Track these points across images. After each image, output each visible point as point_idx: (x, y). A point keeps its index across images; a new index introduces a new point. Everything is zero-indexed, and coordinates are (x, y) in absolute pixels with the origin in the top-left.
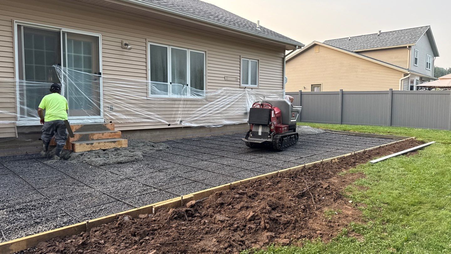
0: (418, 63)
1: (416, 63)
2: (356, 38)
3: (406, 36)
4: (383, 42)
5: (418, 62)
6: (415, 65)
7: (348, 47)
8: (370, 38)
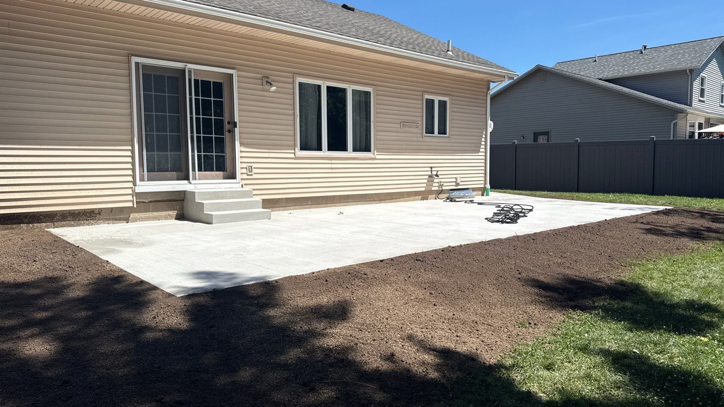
0: (705, 96)
1: (702, 96)
2: (606, 57)
3: (687, 53)
4: (649, 63)
5: (705, 94)
6: (701, 99)
7: (593, 72)
8: (628, 57)
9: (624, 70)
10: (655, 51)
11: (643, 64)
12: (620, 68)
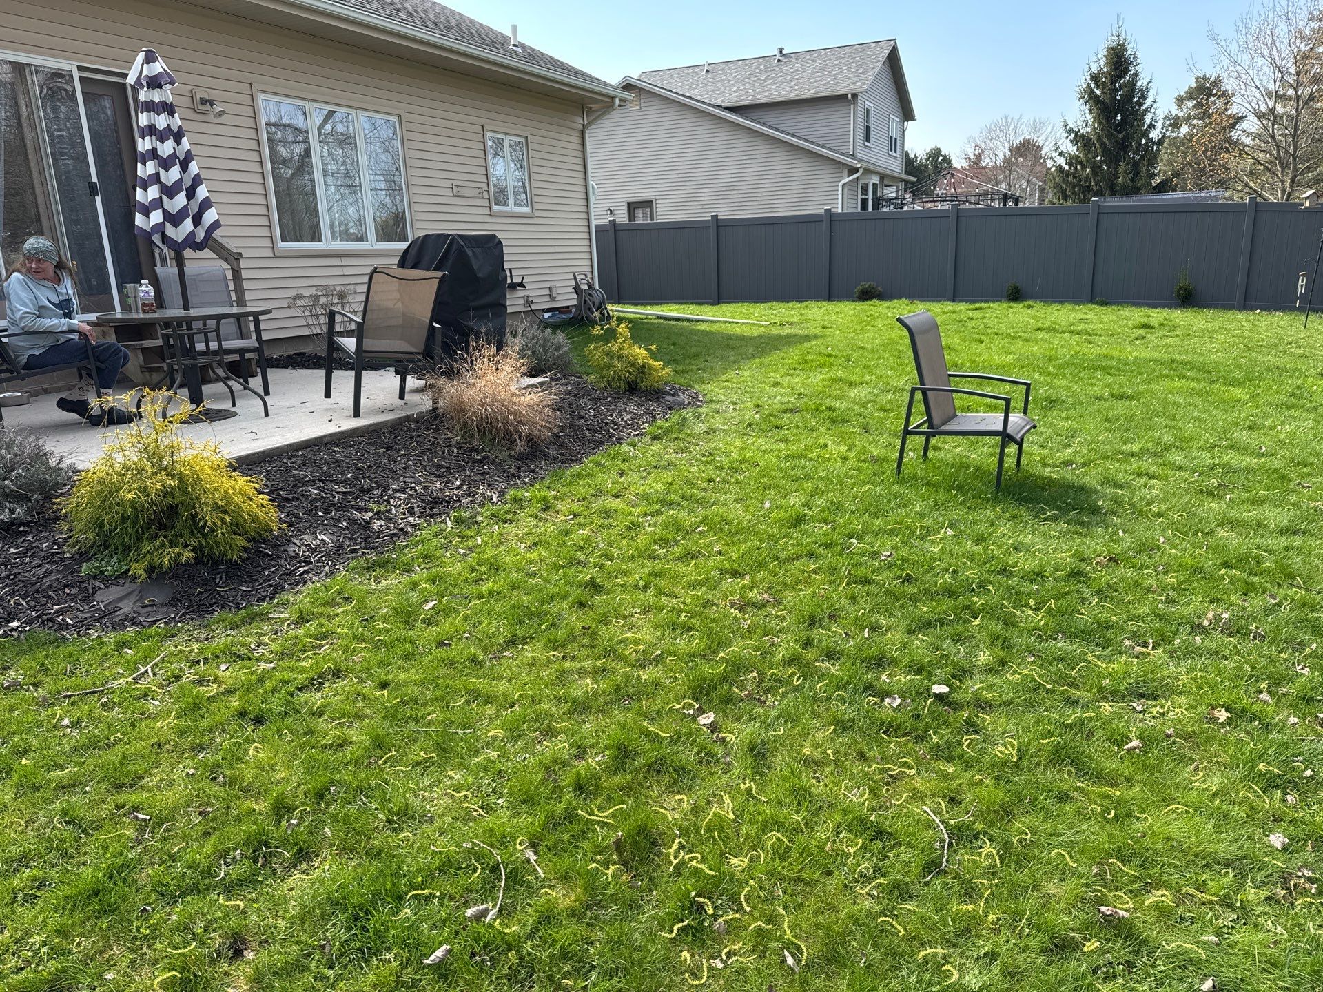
0: (872, 139)
1: (868, 140)
2: (722, 66)
3: (844, 65)
4: (791, 80)
5: (872, 136)
6: (867, 144)
7: (707, 92)
8: (758, 67)
9: (754, 91)
10: (797, 59)
11: (782, 82)
12: (748, 86)
